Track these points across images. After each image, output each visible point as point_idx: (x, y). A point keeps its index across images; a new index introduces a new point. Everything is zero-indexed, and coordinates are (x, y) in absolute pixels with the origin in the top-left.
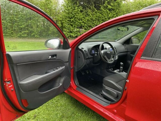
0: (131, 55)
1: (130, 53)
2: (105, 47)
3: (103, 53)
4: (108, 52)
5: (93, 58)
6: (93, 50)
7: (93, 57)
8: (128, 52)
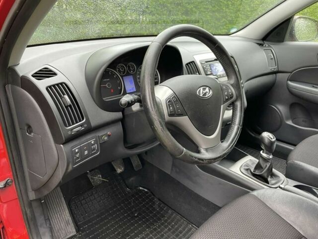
0: (290, 83)
1: (286, 75)
2: (185, 61)
3: (170, 102)
4: (201, 92)
5: (122, 121)
6: (128, 74)
7: (119, 115)
8: (279, 75)
